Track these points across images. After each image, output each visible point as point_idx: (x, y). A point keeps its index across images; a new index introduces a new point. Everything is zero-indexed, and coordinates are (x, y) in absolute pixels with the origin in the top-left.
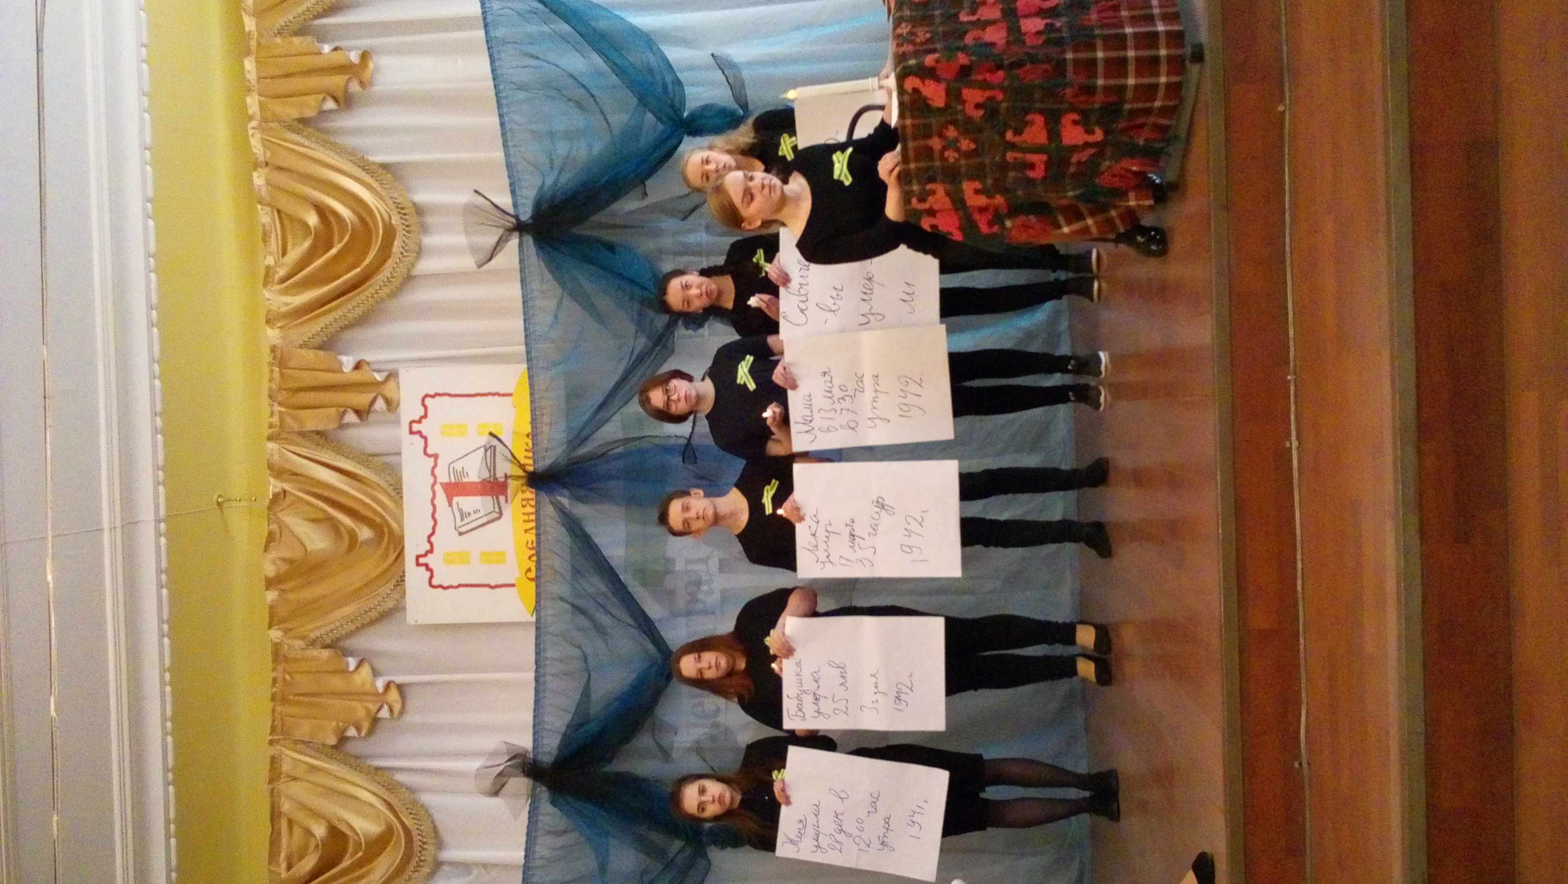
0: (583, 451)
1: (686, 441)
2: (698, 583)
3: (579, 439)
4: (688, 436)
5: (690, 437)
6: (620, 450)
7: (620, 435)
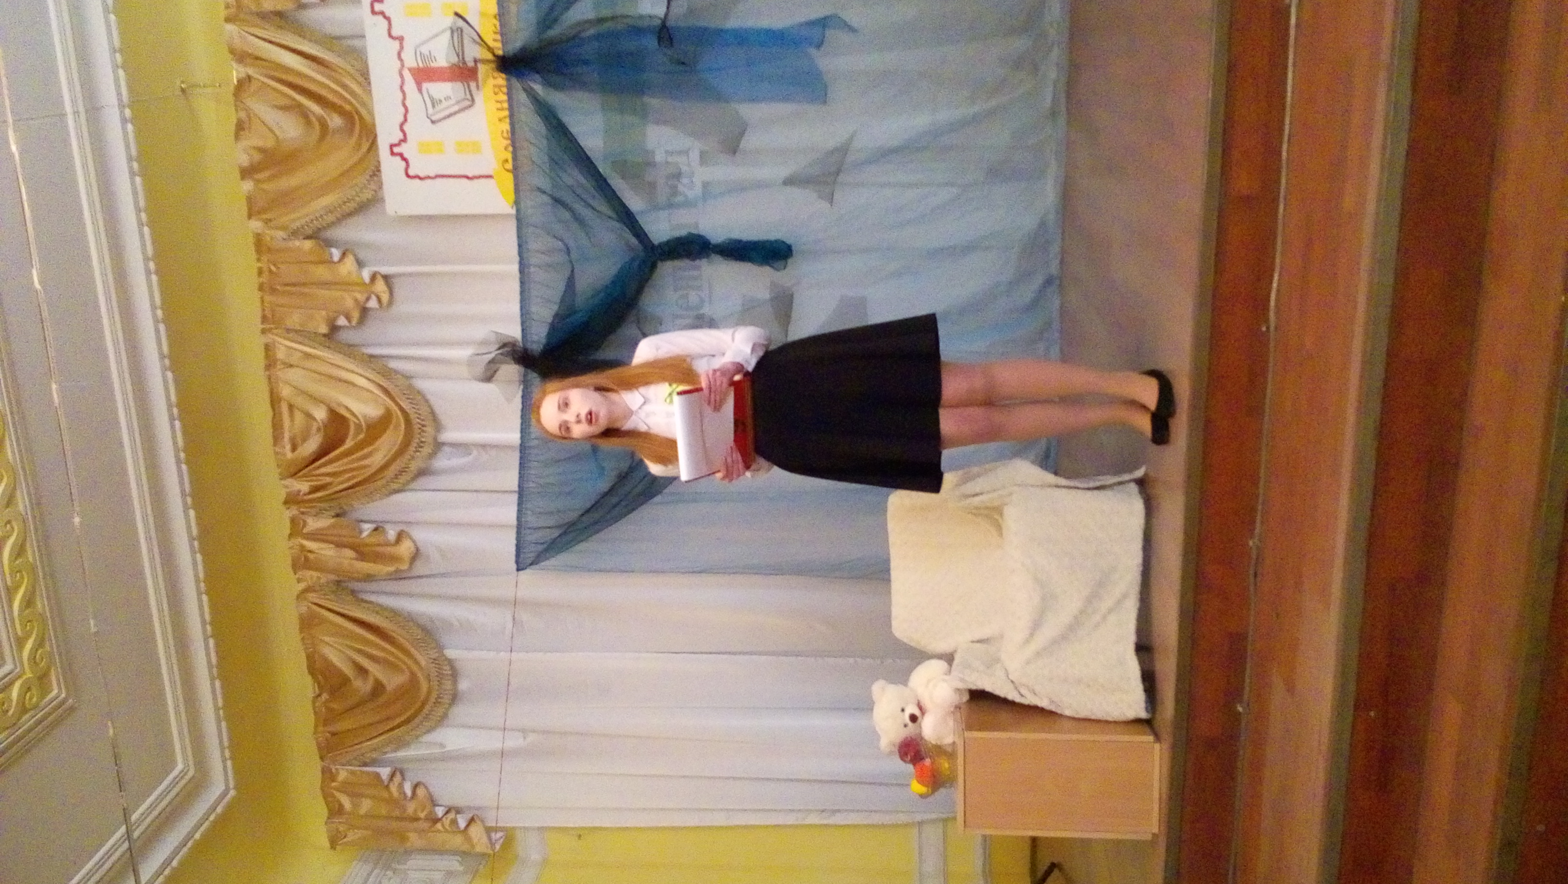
0: (552, 33)
1: (659, 22)
2: (678, 176)
3: (547, 20)
4: (663, 16)
5: (666, 15)
6: (592, 31)
7: (591, 15)
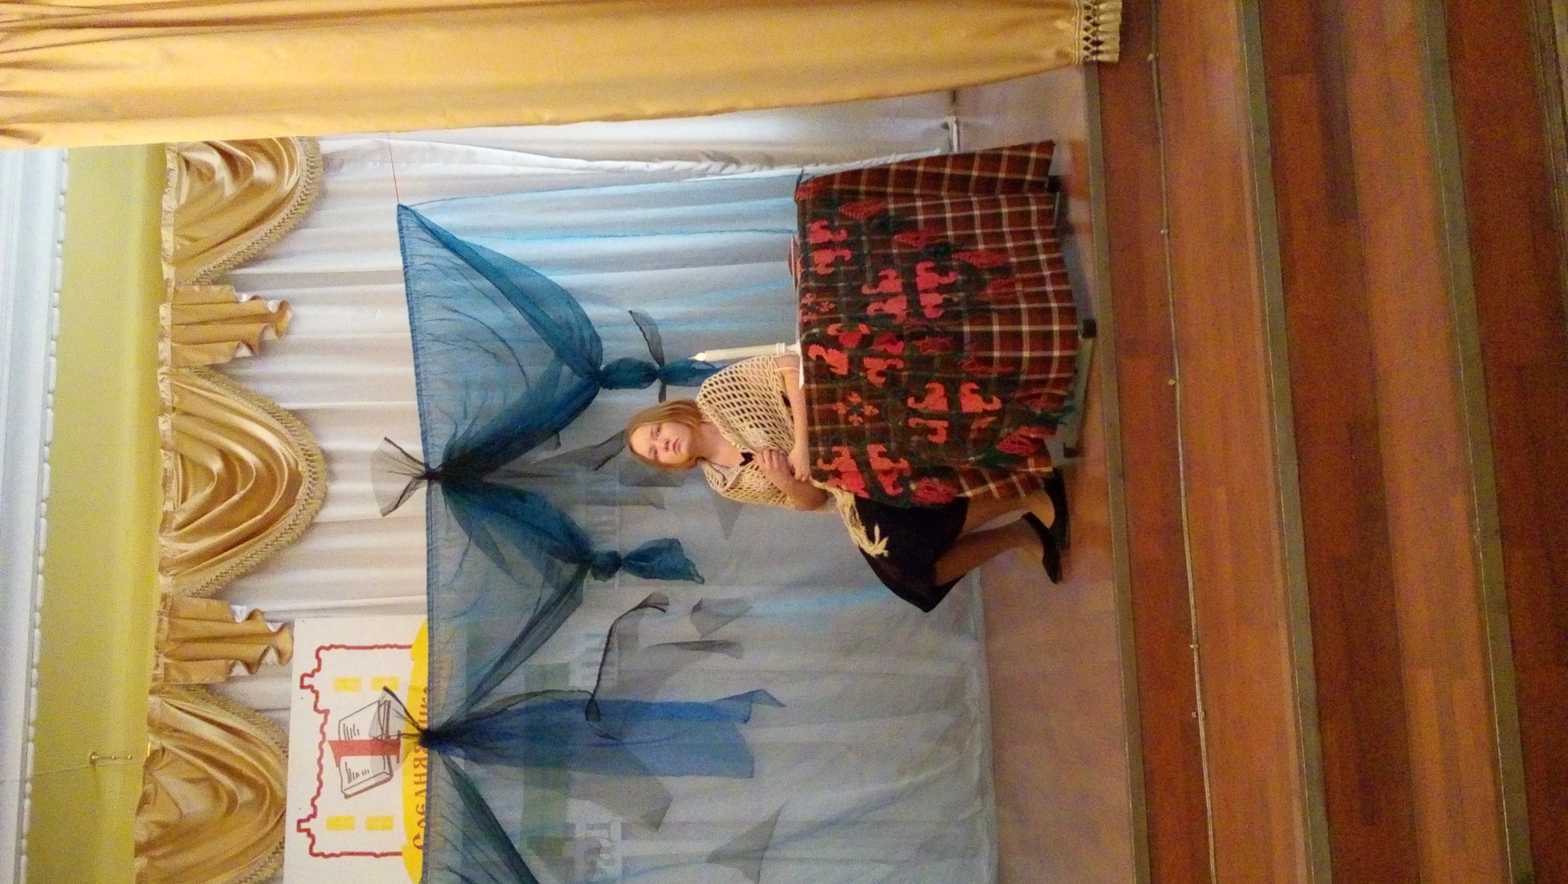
0: (484, 705)
1: (589, 697)
2: (598, 850)
3: (479, 692)
4: (592, 692)
5: (595, 690)
6: (521, 706)
7: (522, 690)
